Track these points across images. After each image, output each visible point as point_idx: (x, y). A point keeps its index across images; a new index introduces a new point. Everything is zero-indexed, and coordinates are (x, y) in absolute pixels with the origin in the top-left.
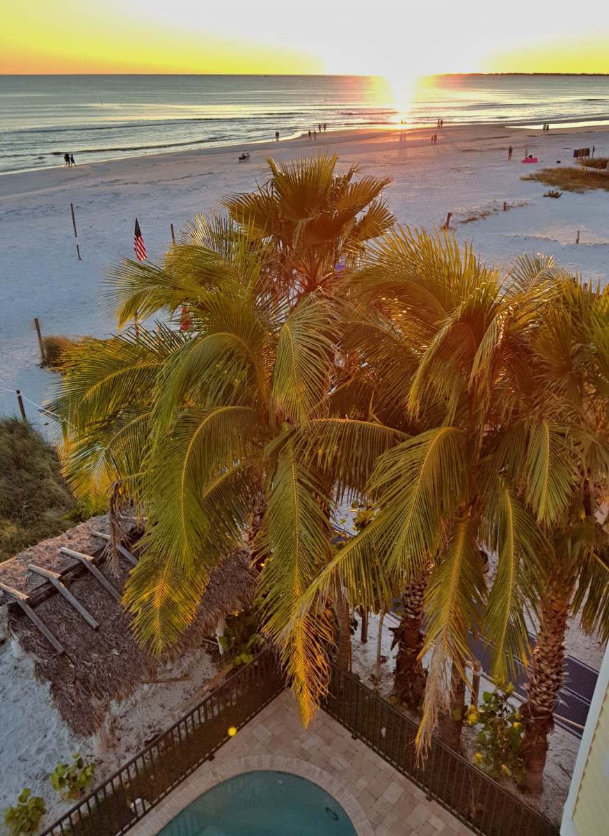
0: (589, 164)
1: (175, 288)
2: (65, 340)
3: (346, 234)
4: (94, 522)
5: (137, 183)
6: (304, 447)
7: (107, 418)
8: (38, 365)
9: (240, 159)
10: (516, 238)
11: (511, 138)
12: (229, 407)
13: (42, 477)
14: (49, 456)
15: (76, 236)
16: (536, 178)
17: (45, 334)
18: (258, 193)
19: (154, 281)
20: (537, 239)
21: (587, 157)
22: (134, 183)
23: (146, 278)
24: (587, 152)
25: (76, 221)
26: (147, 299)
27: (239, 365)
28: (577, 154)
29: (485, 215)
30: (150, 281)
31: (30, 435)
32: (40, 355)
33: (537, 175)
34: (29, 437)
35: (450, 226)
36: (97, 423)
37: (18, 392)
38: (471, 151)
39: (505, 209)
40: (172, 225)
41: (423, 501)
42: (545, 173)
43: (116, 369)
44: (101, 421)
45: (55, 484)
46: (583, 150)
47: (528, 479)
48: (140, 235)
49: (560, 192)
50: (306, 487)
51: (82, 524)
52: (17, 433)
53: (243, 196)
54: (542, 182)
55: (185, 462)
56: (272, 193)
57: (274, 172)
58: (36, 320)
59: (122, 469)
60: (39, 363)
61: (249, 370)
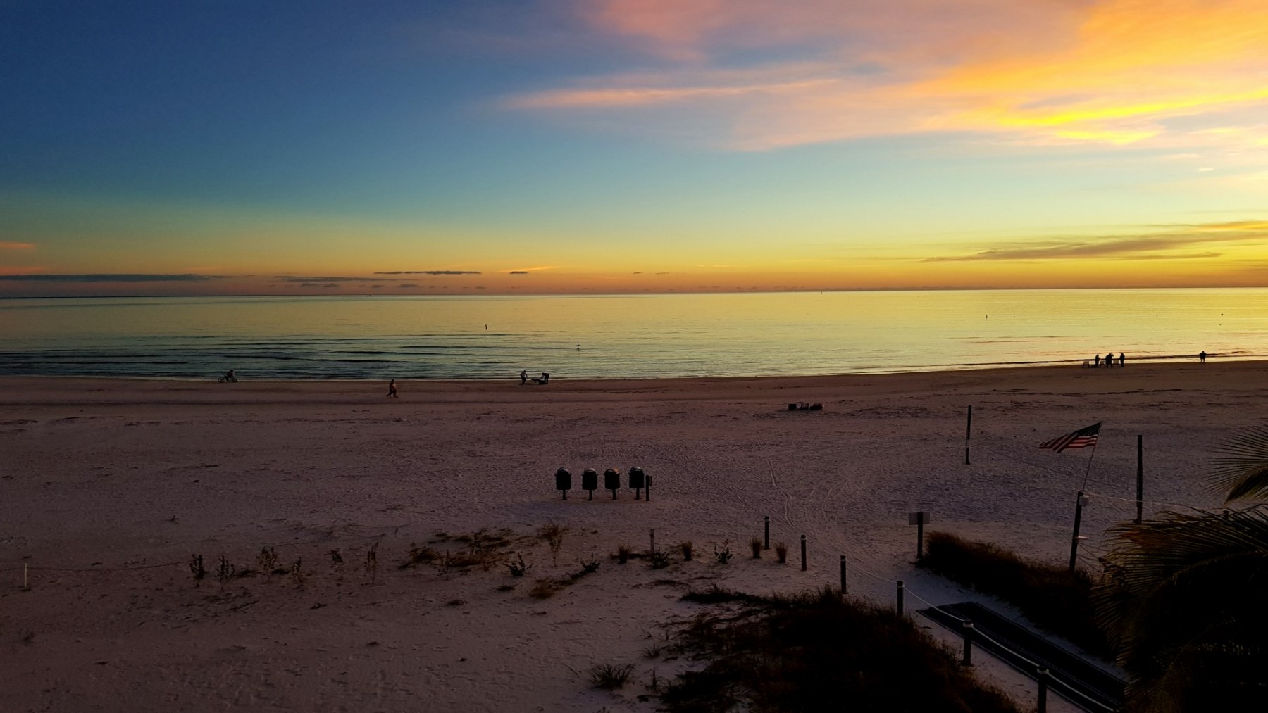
32: (915, 554)
37: (900, 583)
58: (920, 515)
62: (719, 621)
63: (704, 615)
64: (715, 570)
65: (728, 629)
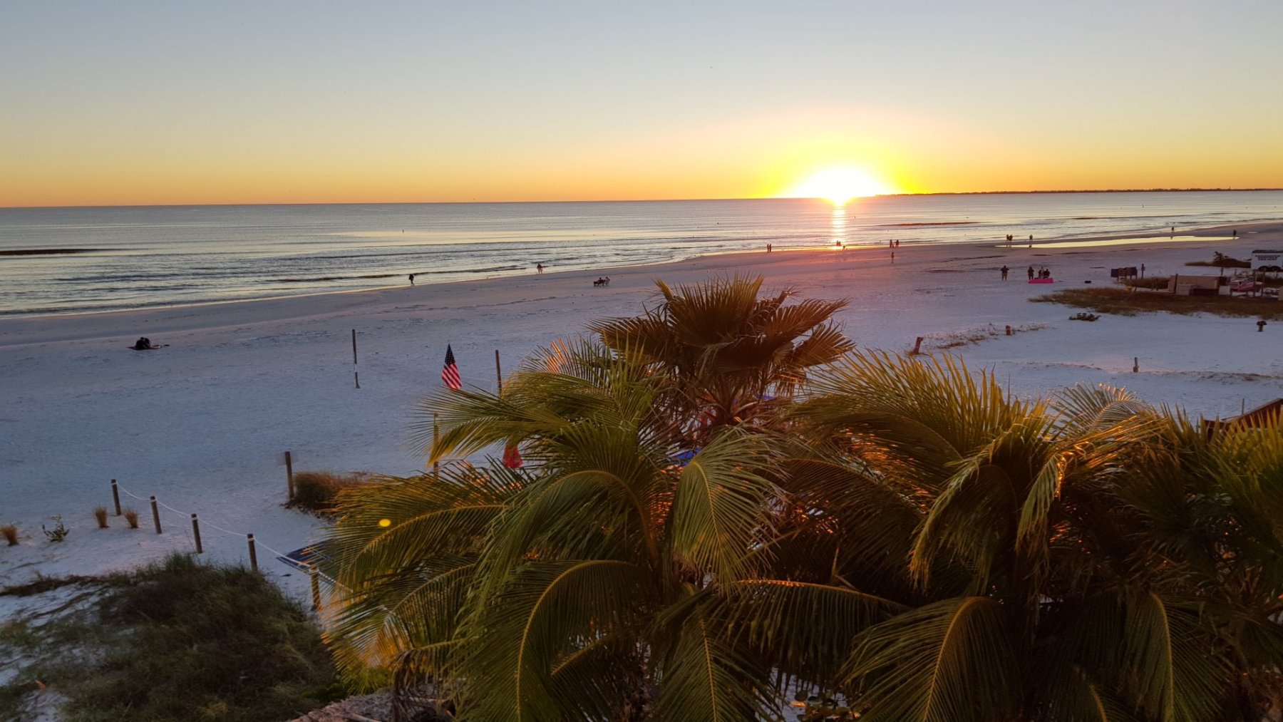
0: (1135, 284)
1: (520, 419)
2: (328, 476)
3: (778, 360)
4: (354, 703)
5: (446, 308)
6: (725, 615)
7: (399, 571)
8: (282, 505)
9: (595, 283)
10: (1031, 366)
11: (1008, 257)
12: (596, 562)
13: (275, 641)
14: (288, 615)
15: (356, 362)
16: (1054, 300)
17: (297, 468)
18: (646, 317)
19: (489, 411)
20: (1067, 366)
21: (1134, 277)
22: (442, 309)
23: (476, 408)
24: (1134, 271)
25: (357, 347)
26: (477, 431)
27: (614, 509)
28: (1115, 273)
29: (977, 339)
30: (483, 411)
31: (262, 587)
32: (287, 494)
33: (1055, 296)
34: (260, 591)
35: (921, 350)
36: (383, 577)
37: (250, 536)
38: (945, 271)
39: (1008, 333)
40: (497, 352)
41: (946, 697)
42: (1068, 294)
43: (421, 512)
44: (390, 575)
45: (293, 650)
46: (1125, 269)
47: (1135, 670)
48: (453, 362)
49: (1095, 314)
50: (732, 671)
51: (335, 705)
52: (242, 585)
53: (622, 321)
54: (1064, 303)
55: (526, 631)
56: (665, 317)
57: (668, 296)
58: (288, 455)
59: (418, 635)
60: (284, 503)
61: (629, 514)
62: (37, 616)
63: (20, 612)
64: (47, 552)
65: (50, 624)
